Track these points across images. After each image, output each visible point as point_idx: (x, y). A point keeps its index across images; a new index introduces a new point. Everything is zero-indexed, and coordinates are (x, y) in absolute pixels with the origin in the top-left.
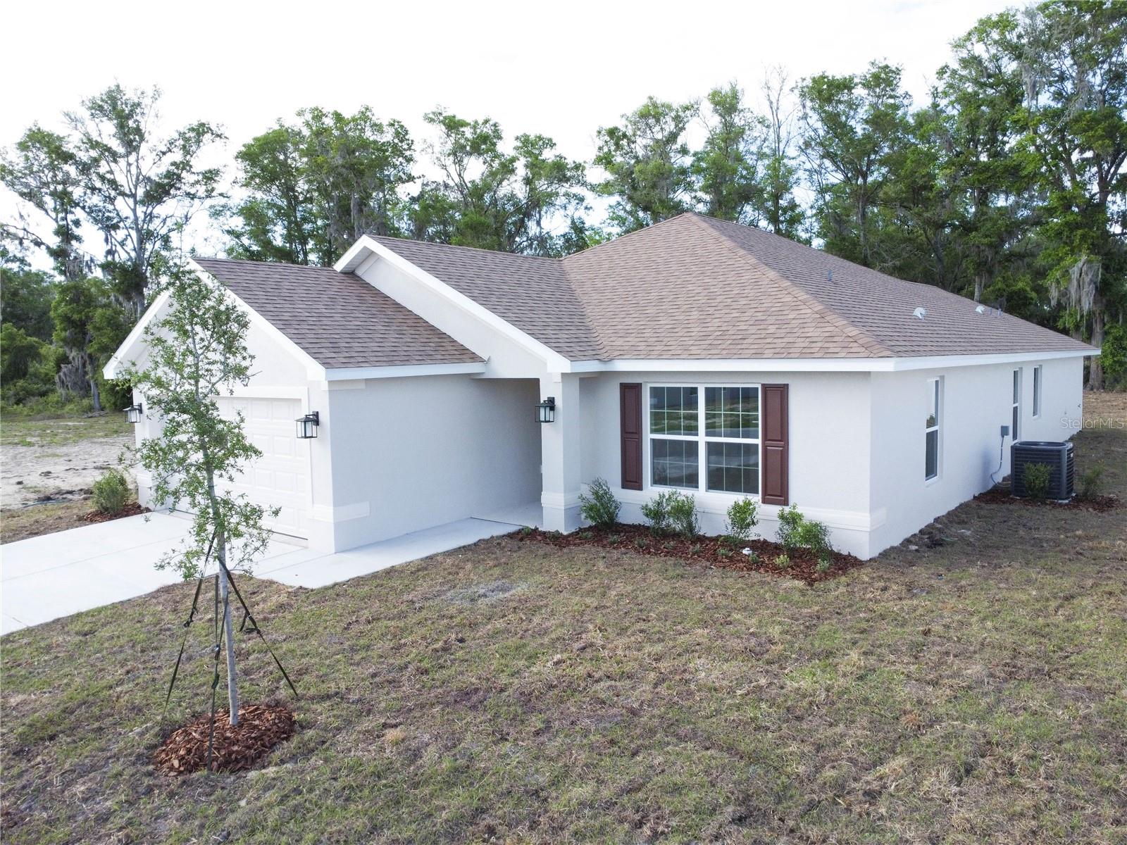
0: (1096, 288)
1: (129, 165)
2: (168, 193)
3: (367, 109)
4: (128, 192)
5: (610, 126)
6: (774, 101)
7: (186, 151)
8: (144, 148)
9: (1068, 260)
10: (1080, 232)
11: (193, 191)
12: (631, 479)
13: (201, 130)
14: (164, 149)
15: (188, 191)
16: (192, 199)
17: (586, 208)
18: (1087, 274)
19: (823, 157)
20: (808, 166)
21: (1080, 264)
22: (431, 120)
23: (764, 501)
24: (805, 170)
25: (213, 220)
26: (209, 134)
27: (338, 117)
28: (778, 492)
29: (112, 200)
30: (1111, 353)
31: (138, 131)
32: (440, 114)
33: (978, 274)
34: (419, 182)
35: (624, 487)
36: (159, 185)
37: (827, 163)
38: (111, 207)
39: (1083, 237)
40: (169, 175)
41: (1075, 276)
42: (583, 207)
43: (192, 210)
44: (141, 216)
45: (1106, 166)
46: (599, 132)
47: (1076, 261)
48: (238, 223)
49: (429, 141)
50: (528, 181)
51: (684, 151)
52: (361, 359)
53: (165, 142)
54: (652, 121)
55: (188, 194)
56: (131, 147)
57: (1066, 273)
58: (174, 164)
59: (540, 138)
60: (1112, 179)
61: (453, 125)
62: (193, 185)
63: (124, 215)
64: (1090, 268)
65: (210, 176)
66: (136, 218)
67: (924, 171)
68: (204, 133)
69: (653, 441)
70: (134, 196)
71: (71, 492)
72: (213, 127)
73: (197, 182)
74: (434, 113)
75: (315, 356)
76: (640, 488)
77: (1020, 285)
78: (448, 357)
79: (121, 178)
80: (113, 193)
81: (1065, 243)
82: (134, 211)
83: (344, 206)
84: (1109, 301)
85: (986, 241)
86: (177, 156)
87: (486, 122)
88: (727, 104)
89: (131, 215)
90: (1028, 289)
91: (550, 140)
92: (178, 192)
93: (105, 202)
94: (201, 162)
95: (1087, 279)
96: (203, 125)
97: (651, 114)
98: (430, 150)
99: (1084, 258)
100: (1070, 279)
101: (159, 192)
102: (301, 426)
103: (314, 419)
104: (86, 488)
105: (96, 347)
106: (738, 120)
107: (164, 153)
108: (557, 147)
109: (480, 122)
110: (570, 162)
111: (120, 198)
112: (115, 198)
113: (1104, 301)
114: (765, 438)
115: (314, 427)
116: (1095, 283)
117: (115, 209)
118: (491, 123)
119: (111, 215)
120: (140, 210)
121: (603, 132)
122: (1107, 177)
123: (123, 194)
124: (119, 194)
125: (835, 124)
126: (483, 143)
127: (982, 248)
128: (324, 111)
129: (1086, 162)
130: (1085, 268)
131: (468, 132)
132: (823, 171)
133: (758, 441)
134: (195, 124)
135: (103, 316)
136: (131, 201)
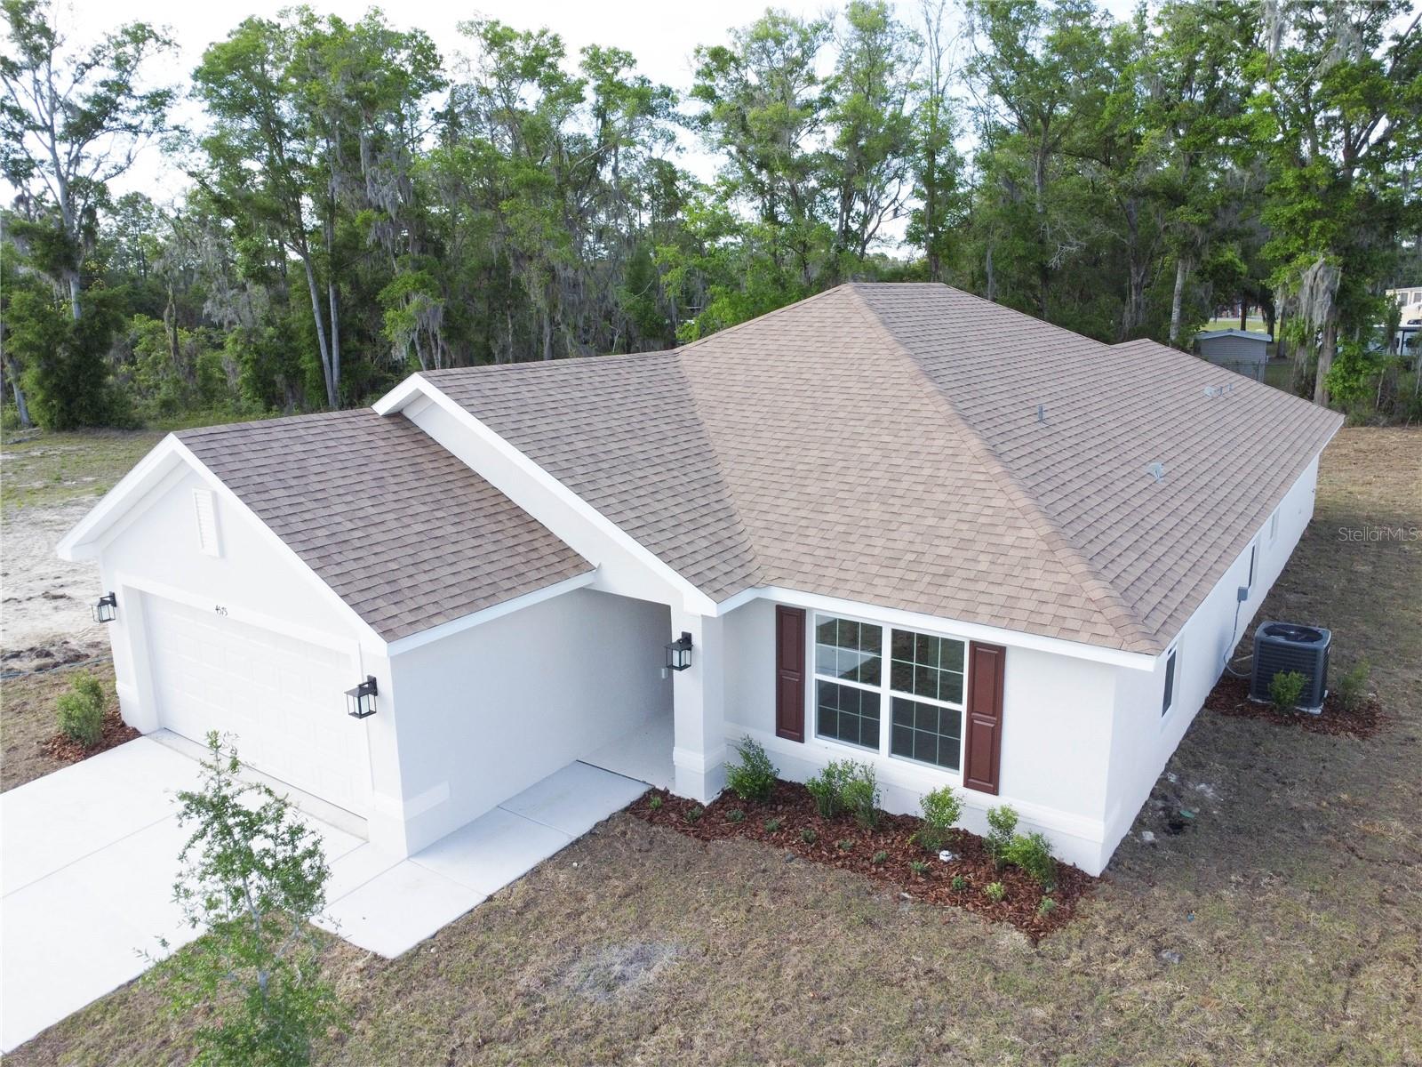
0: (1333, 296)
1: (36, 81)
2: (100, 126)
3: (377, 12)
4: (40, 123)
5: (715, 44)
6: (933, 17)
7: (120, 63)
8: (58, 56)
9: (1302, 259)
10: (1318, 223)
11: (135, 122)
12: (789, 725)
13: (139, 35)
14: (88, 61)
15: (129, 122)
16: (136, 133)
17: (678, 149)
18: (1323, 281)
19: (992, 93)
20: (973, 103)
21: (1316, 266)
22: (467, 32)
23: (967, 785)
24: (969, 108)
25: (166, 158)
26: (152, 41)
27: (336, 22)
28: (985, 774)
29: (18, 137)
30: (1342, 377)
31: (46, 32)
32: (480, 24)
33: (1183, 257)
34: (447, 92)
35: (779, 734)
36: (86, 115)
37: (998, 99)
38: (17, 146)
39: (1322, 230)
40: (98, 101)
41: (1308, 282)
42: (674, 149)
43: (135, 148)
44: (64, 159)
45: (1355, 131)
46: (698, 52)
47: (1312, 262)
48: (201, 159)
49: (463, 55)
50: (600, 113)
51: (811, 80)
52: (432, 610)
53: (88, 49)
54: (770, 44)
55: (129, 127)
56: (38, 56)
57: (1296, 277)
58: (105, 83)
59: (616, 53)
60: (1360, 147)
61: (497, 39)
62: (135, 113)
63: (36, 156)
64: (1327, 272)
65: (158, 100)
66: (56, 163)
67: (1126, 129)
68: (144, 39)
69: (820, 682)
70: (50, 129)
71: (17, 655)
72: (158, 31)
73: (141, 109)
74: (472, 24)
75: (369, 615)
76: (800, 739)
77: (1229, 255)
78: (545, 572)
79: (27, 103)
80: (18, 127)
81: (1298, 234)
82: (53, 150)
83: (349, 147)
84: (1345, 311)
85: (1196, 219)
86: (109, 73)
87: (543, 33)
88: (871, 24)
89: (49, 157)
90: (1237, 260)
91: (628, 55)
92: (114, 124)
93: (7, 137)
94: (144, 81)
95: (1322, 287)
96: (142, 27)
97: (769, 34)
98: (465, 67)
99: (1321, 260)
100: (1301, 285)
101: (85, 125)
102: (353, 701)
103: (370, 687)
104: (36, 644)
105: (16, 344)
106: (882, 40)
107: (88, 67)
108: (638, 64)
109: (535, 34)
110: (655, 84)
111: (29, 134)
112: (22, 135)
113: (1339, 312)
114: (971, 708)
115: (371, 696)
116: (1332, 292)
117: (23, 148)
118: (550, 34)
119: (18, 157)
120: (62, 148)
121: (704, 52)
122: (1355, 144)
123: (35, 128)
124: (27, 128)
125: (1012, 52)
126: (538, 64)
127: (1192, 227)
128: (317, 14)
129: (1331, 123)
130: (1321, 273)
131: (518, 47)
132: (992, 111)
133: (962, 708)
134: (130, 26)
135: (22, 302)
136: (46, 137)
